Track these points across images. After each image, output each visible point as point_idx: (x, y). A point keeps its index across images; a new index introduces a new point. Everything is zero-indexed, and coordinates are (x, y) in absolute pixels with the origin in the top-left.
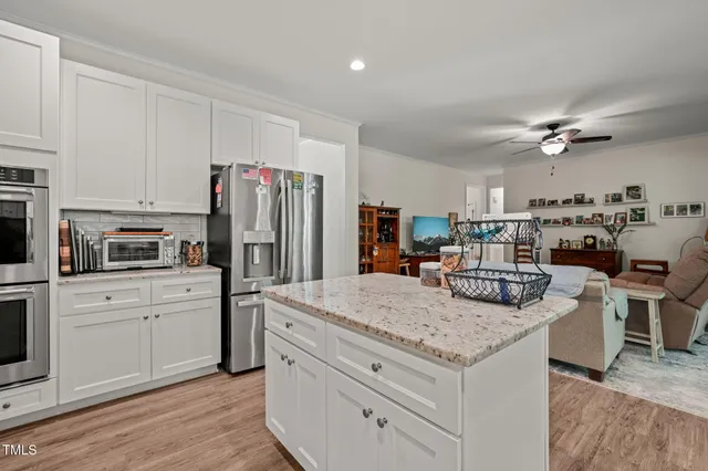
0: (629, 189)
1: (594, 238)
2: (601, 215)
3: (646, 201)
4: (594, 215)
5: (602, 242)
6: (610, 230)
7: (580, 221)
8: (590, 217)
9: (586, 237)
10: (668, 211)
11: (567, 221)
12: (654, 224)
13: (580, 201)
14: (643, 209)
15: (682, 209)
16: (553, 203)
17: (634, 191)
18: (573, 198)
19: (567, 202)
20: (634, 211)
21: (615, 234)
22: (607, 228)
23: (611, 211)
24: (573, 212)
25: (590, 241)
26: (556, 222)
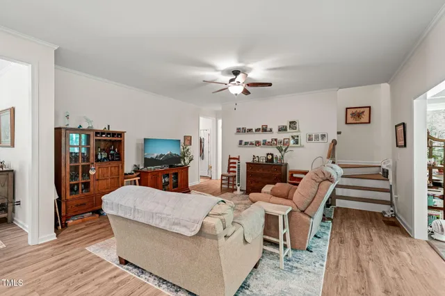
0: (290, 123)
1: (272, 155)
2: (276, 140)
3: (299, 131)
4: (272, 140)
5: (277, 158)
6: (280, 150)
7: (265, 143)
8: (270, 141)
9: (268, 154)
10: (310, 139)
11: (258, 143)
12: (303, 147)
13: (265, 130)
14: (298, 136)
15: (317, 137)
16: (250, 130)
17: (293, 124)
18: (261, 127)
19: (257, 130)
20: (293, 137)
21: (283, 152)
22: (279, 148)
23: (281, 137)
24: (261, 137)
25: (270, 157)
26: (252, 144)
